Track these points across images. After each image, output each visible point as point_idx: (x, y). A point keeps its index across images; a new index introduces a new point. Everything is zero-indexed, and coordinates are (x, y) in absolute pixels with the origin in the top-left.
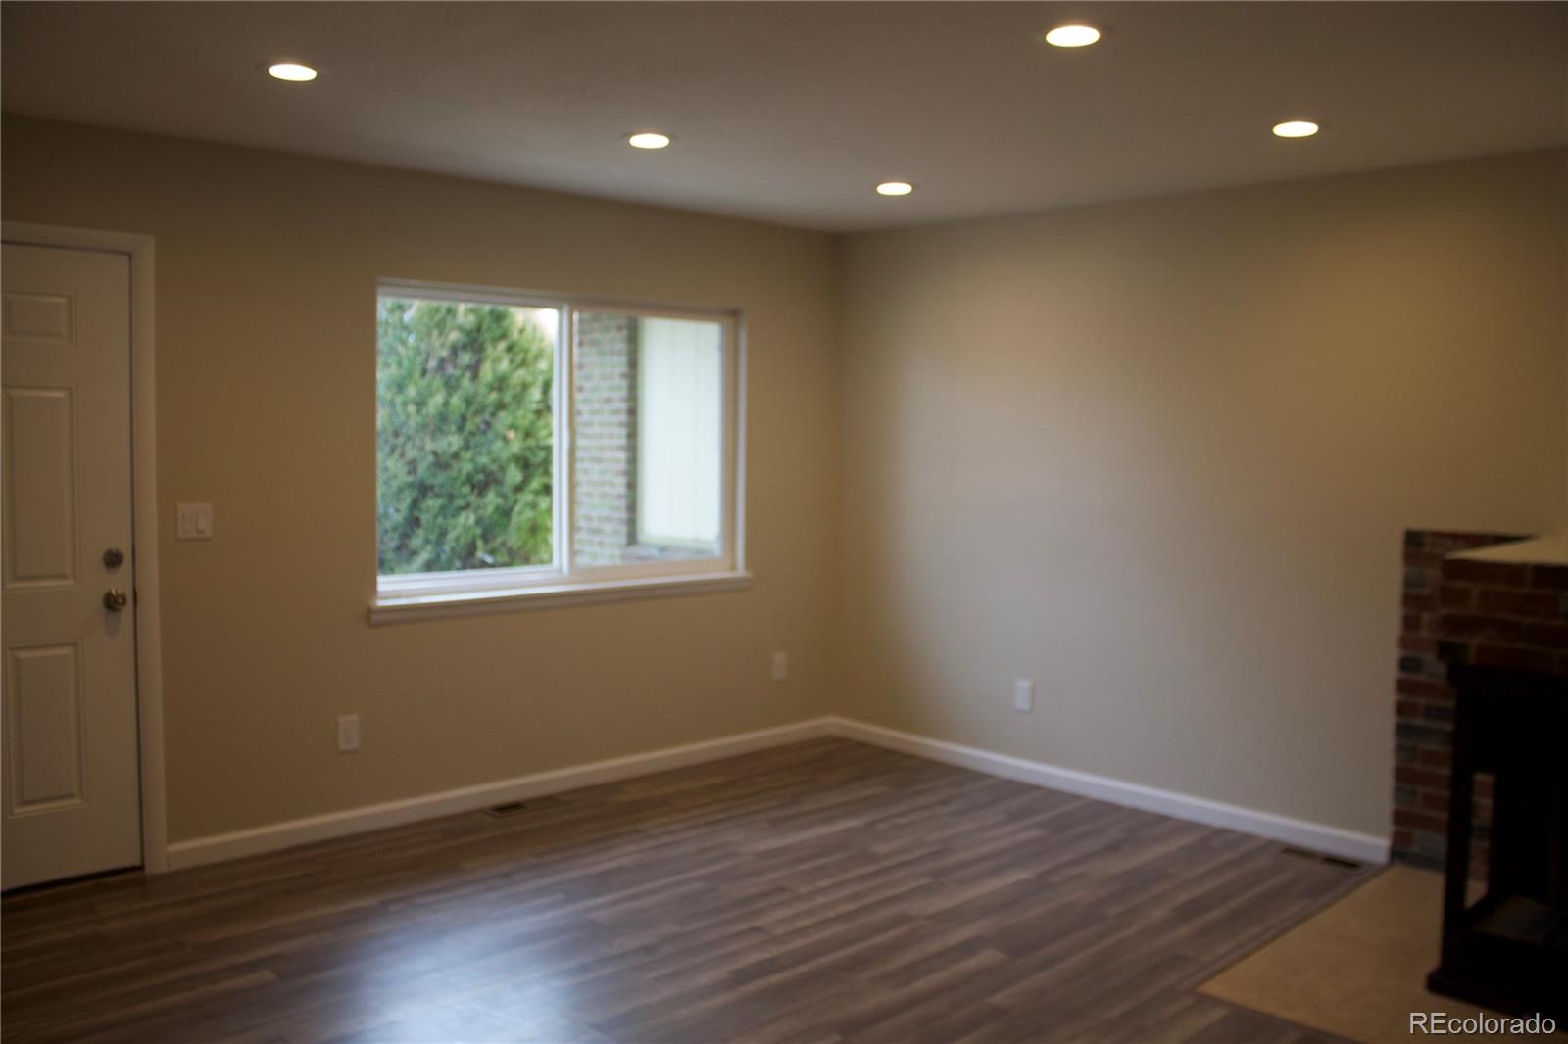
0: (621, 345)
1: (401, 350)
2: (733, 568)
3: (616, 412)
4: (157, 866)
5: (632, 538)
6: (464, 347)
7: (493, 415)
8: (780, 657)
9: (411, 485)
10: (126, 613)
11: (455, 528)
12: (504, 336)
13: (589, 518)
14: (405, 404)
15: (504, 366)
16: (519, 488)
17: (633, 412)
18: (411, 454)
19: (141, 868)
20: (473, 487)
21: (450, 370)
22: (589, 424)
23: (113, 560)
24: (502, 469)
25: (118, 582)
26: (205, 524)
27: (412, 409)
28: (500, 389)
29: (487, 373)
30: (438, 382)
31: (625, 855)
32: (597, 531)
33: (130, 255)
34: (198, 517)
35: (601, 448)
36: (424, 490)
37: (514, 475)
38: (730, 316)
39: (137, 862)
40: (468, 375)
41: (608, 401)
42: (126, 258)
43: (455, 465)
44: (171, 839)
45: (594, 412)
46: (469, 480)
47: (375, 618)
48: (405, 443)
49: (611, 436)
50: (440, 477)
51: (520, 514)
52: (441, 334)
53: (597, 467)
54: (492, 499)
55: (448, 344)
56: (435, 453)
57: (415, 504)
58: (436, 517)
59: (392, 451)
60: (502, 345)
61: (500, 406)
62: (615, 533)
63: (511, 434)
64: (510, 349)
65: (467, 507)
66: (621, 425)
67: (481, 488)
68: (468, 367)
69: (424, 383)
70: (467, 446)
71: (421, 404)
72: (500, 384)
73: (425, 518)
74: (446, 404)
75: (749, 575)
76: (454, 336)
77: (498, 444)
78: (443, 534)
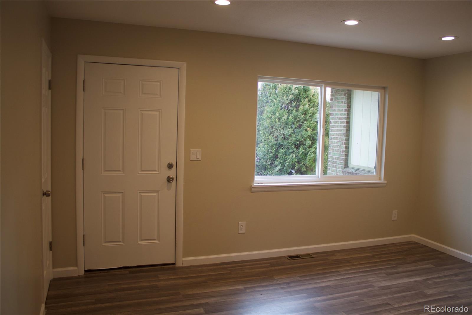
0: (345, 100)
1: (275, 101)
2: (380, 179)
3: (343, 122)
4: (179, 264)
5: (346, 165)
6: (295, 100)
7: (303, 123)
8: (395, 212)
9: (276, 144)
10: (174, 183)
11: (289, 159)
12: (307, 97)
13: (332, 158)
14: (275, 118)
15: (307, 106)
16: (310, 147)
17: (348, 123)
18: (276, 134)
19: (174, 264)
20: (296, 145)
21: (290, 108)
22: (334, 126)
23: (170, 166)
24: (305, 140)
25: (171, 173)
26: (199, 156)
27: (277, 120)
28: (305, 114)
29: (301, 108)
30: (286, 111)
31: (331, 281)
32: (335, 163)
33: (179, 69)
34: (197, 153)
35: (337, 135)
36: (280, 146)
37: (309, 142)
38: (383, 89)
39: (174, 262)
40: (295, 109)
41: (340, 119)
42: (178, 69)
43: (290, 139)
44: (183, 257)
45: (335, 122)
46: (294, 144)
47: (253, 189)
48: (275, 131)
49: (341, 130)
50: (286, 142)
51: (310, 155)
52: (287, 96)
53: (336, 141)
54: (301, 150)
55: (289, 100)
56: (284, 135)
57: (277, 151)
58: (283, 155)
59: (271, 134)
60: (306, 100)
61: (306, 120)
62: (340, 163)
63: (308, 129)
64: (309, 101)
65: (293, 152)
66: (344, 127)
67: (298, 146)
68: (295, 107)
69: (281, 112)
70: (294, 132)
71: (280, 119)
72: (305, 112)
73: (280, 155)
74: (288, 119)
75: (386, 182)
76: (291, 97)
77: (304, 132)
78: (285, 160)
